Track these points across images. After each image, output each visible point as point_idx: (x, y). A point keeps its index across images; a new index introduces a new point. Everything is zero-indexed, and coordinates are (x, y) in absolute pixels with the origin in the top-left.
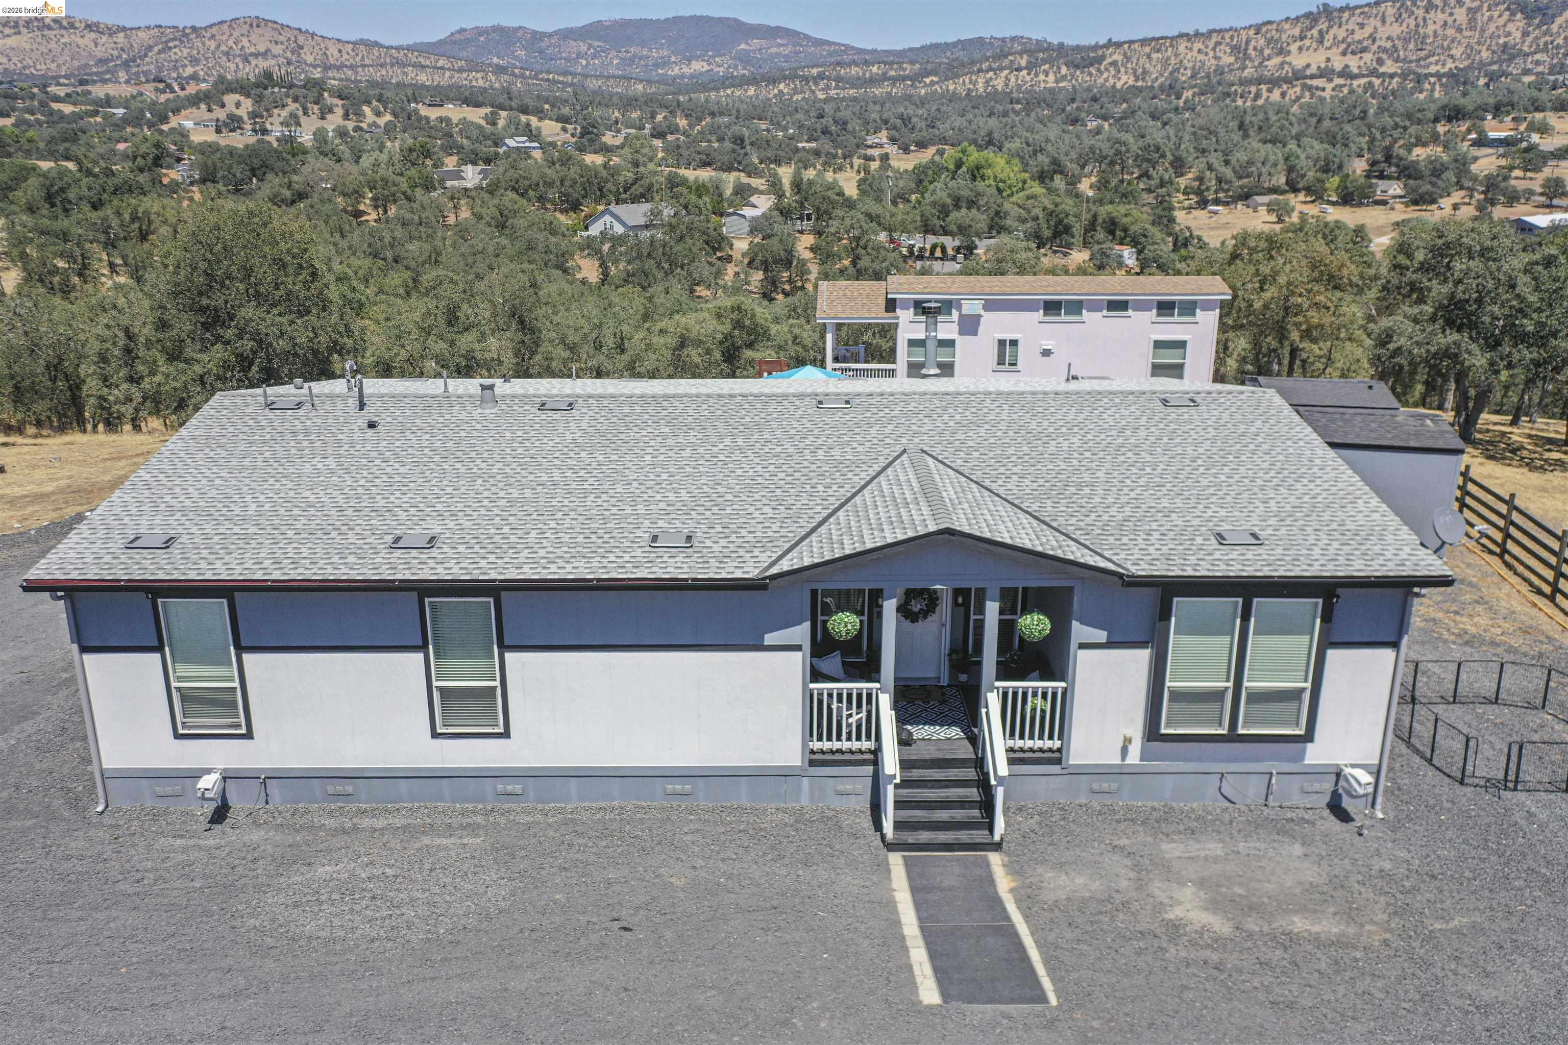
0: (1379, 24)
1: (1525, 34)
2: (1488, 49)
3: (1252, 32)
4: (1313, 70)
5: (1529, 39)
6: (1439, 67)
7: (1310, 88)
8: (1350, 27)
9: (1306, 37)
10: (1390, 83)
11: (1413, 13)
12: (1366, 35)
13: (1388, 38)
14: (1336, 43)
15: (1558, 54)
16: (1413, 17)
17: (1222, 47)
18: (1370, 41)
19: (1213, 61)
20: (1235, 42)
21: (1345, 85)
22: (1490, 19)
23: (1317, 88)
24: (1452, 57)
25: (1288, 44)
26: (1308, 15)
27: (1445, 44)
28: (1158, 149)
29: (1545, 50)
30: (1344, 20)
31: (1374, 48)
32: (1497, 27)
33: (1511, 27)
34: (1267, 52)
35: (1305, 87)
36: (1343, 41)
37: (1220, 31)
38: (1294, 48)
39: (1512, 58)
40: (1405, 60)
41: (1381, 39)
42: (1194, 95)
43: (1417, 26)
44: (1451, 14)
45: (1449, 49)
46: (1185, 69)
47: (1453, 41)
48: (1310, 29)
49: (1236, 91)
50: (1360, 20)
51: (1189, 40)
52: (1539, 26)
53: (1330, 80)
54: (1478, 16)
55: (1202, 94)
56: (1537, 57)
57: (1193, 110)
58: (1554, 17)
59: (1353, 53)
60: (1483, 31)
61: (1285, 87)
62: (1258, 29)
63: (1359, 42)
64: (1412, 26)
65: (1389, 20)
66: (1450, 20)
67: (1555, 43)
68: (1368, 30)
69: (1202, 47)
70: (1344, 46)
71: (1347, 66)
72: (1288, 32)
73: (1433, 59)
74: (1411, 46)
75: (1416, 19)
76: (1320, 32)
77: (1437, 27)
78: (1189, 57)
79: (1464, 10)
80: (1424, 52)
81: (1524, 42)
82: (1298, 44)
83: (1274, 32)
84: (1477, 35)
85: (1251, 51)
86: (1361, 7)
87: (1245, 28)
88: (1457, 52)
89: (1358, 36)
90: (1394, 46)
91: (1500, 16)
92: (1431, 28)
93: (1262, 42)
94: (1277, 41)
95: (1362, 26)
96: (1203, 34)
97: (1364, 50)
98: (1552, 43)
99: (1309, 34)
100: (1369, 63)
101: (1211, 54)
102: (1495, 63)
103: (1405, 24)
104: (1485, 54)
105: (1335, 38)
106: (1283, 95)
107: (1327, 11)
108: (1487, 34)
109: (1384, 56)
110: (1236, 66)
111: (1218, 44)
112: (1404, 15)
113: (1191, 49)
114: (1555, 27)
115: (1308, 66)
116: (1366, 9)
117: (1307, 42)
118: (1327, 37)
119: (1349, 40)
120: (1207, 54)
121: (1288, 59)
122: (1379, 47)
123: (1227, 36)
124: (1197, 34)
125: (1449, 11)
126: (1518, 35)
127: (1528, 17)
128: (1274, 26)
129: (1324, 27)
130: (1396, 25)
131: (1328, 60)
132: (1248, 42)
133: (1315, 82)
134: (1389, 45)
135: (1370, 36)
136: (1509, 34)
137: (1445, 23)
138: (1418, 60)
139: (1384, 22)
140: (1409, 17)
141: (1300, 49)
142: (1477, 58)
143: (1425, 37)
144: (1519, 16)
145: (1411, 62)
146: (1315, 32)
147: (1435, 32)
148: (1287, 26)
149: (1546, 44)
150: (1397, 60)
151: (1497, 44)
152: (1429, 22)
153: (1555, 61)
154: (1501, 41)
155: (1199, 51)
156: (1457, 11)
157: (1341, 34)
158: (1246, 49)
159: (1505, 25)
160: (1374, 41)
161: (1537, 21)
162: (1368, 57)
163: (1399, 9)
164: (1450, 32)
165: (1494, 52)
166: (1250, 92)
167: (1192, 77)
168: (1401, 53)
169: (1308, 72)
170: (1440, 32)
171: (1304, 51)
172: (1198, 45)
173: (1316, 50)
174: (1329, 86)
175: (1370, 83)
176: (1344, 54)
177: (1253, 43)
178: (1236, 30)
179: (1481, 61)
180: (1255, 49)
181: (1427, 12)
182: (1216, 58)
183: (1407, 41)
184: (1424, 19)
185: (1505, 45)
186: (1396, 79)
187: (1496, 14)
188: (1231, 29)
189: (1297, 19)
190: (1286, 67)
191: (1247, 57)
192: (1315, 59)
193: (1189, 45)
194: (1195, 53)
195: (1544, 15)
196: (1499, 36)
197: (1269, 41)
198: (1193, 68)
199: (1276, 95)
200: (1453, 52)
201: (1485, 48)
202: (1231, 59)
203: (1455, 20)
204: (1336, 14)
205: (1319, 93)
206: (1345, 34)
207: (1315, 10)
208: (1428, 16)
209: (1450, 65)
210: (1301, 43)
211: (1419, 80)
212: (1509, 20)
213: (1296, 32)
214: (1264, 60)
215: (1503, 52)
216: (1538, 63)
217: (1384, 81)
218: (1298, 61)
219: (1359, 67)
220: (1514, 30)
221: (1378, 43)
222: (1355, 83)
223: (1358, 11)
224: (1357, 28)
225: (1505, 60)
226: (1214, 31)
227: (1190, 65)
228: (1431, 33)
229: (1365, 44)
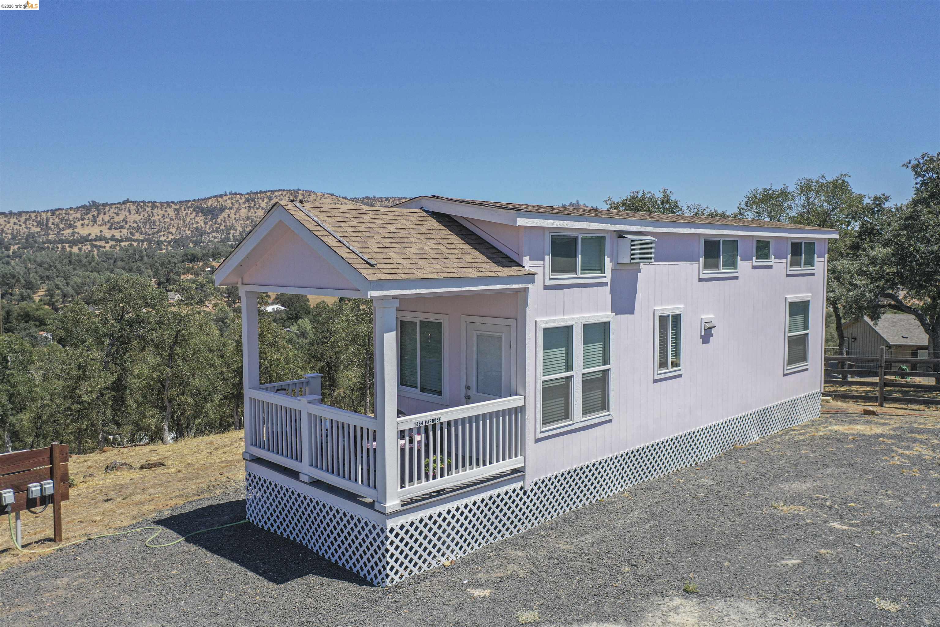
0: (127, 214)
1: (206, 223)
2: (189, 230)
3: (49, 214)
4: (93, 236)
5: (208, 225)
6: (165, 238)
7: (96, 246)
8: (111, 214)
9: (85, 219)
10: (142, 245)
11: (145, 209)
12: (122, 219)
13: (134, 222)
14: (104, 223)
15: (224, 233)
16: (146, 211)
17: (31, 222)
18: (124, 223)
19: (25, 230)
20: (39, 219)
21: (117, 245)
22: (187, 214)
23: (100, 246)
24: (171, 233)
25: (75, 222)
26: (84, 207)
27: (166, 226)
28: (14, 277)
29: (217, 231)
30: (106, 210)
31: (127, 226)
32: (191, 219)
33: (197, 219)
34: (61, 226)
35: (93, 246)
36: (108, 222)
37: (27, 212)
38: (79, 224)
39: (202, 235)
40: (145, 234)
41: (130, 222)
42: (19, 248)
43: (149, 216)
44: (166, 211)
45: (169, 229)
46: (6, 234)
47: (170, 225)
48: (87, 214)
49: (48, 247)
50: (116, 211)
51: (6, 217)
52: (211, 220)
53: (107, 242)
54: (180, 212)
55: (25, 248)
56: (214, 234)
57: (20, 257)
58: (217, 215)
59: (115, 228)
60: (184, 220)
61: (80, 245)
62: (53, 212)
63: (118, 223)
64: (146, 216)
65: (133, 212)
66: (166, 214)
67: (221, 228)
68: (121, 217)
69: (17, 221)
70: (109, 225)
71: (113, 236)
72: (73, 216)
73: (162, 233)
74: (148, 226)
75: (147, 212)
76: (93, 216)
77: (160, 217)
78: (8, 225)
79: (172, 210)
80: (156, 230)
81: (205, 227)
82: (81, 222)
83: (64, 215)
84: (182, 223)
85: (50, 225)
86: (115, 204)
87: (44, 212)
88: (173, 230)
89: (117, 219)
90: (138, 226)
91: (191, 214)
92: (156, 218)
93: (57, 220)
94: (67, 220)
95: (118, 214)
96: (15, 214)
97: (122, 227)
98: (219, 228)
99: (86, 217)
100: (126, 234)
101: (24, 226)
102: (194, 237)
103: (142, 215)
104: (188, 232)
105: (103, 220)
106: (80, 249)
107: (95, 205)
108: (187, 222)
109: (134, 231)
110: (42, 233)
111: (27, 220)
112: (140, 210)
113: (9, 222)
114: (219, 220)
115: (90, 235)
116: (119, 206)
117: (86, 222)
118: (98, 219)
119: (111, 221)
120: (20, 225)
121: (76, 230)
122: (130, 226)
123: (33, 215)
124: (11, 213)
125: (164, 209)
126: (202, 223)
127: (205, 215)
128: (64, 212)
129: (95, 213)
130: (137, 215)
131: (101, 232)
132: (47, 220)
133: (98, 243)
134: (135, 225)
135: (124, 220)
136: (197, 223)
137: (164, 216)
138: (153, 234)
139: (130, 213)
140: (144, 211)
141: (83, 225)
142: (184, 233)
143: (154, 222)
144: (200, 214)
145: (149, 235)
146: (90, 216)
147: (159, 220)
148: (72, 212)
149: (216, 228)
150: (141, 233)
151: (193, 227)
152: (155, 215)
153: (223, 237)
154: (195, 226)
155: (15, 223)
156: (168, 209)
157: (107, 218)
158: (47, 224)
159: (194, 218)
160: (126, 223)
161: (210, 217)
162: (124, 231)
163: (137, 207)
164: (167, 220)
165: (192, 231)
166: (58, 248)
167: (12, 239)
168: (143, 230)
169: (90, 238)
170: (162, 220)
171: (85, 227)
172: (13, 220)
173: (92, 226)
174: (108, 246)
175: (131, 244)
176: (110, 229)
177: (51, 220)
178: (38, 212)
179: (187, 236)
180: (53, 224)
181: (153, 209)
182: (27, 228)
183: (145, 223)
184: (152, 213)
185: (197, 228)
186: (145, 243)
187: (189, 212)
188: (34, 212)
189: (78, 208)
190: (76, 235)
191: (48, 228)
192: (94, 231)
193: (7, 219)
194: (12, 224)
195: (213, 214)
196: (193, 224)
197: (62, 220)
198: (12, 234)
199: (75, 249)
200: (171, 230)
201: (187, 229)
202: (39, 229)
203: (168, 214)
204: (100, 207)
205: (102, 249)
206: (109, 219)
207: (88, 204)
208: (154, 211)
209: (171, 237)
210: (83, 222)
211: (159, 243)
212: (196, 216)
213: (78, 215)
214: (60, 230)
215: (197, 231)
216: (215, 237)
217: (139, 243)
218: (84, 232)
219: (121, 236)
220: (199, 221)
221: (129, 224)
222: (123, 244)
223: (114, 206)
224: (115, 215)
225: (199, 235)
226: (24, 212)
227: (10, 231)
228: (157, 220)
229: (122, 224)
